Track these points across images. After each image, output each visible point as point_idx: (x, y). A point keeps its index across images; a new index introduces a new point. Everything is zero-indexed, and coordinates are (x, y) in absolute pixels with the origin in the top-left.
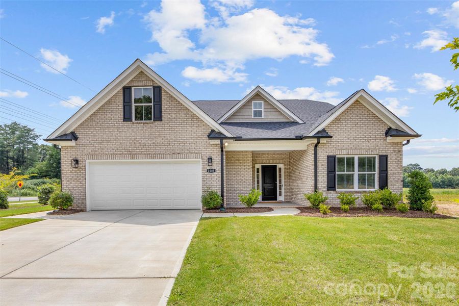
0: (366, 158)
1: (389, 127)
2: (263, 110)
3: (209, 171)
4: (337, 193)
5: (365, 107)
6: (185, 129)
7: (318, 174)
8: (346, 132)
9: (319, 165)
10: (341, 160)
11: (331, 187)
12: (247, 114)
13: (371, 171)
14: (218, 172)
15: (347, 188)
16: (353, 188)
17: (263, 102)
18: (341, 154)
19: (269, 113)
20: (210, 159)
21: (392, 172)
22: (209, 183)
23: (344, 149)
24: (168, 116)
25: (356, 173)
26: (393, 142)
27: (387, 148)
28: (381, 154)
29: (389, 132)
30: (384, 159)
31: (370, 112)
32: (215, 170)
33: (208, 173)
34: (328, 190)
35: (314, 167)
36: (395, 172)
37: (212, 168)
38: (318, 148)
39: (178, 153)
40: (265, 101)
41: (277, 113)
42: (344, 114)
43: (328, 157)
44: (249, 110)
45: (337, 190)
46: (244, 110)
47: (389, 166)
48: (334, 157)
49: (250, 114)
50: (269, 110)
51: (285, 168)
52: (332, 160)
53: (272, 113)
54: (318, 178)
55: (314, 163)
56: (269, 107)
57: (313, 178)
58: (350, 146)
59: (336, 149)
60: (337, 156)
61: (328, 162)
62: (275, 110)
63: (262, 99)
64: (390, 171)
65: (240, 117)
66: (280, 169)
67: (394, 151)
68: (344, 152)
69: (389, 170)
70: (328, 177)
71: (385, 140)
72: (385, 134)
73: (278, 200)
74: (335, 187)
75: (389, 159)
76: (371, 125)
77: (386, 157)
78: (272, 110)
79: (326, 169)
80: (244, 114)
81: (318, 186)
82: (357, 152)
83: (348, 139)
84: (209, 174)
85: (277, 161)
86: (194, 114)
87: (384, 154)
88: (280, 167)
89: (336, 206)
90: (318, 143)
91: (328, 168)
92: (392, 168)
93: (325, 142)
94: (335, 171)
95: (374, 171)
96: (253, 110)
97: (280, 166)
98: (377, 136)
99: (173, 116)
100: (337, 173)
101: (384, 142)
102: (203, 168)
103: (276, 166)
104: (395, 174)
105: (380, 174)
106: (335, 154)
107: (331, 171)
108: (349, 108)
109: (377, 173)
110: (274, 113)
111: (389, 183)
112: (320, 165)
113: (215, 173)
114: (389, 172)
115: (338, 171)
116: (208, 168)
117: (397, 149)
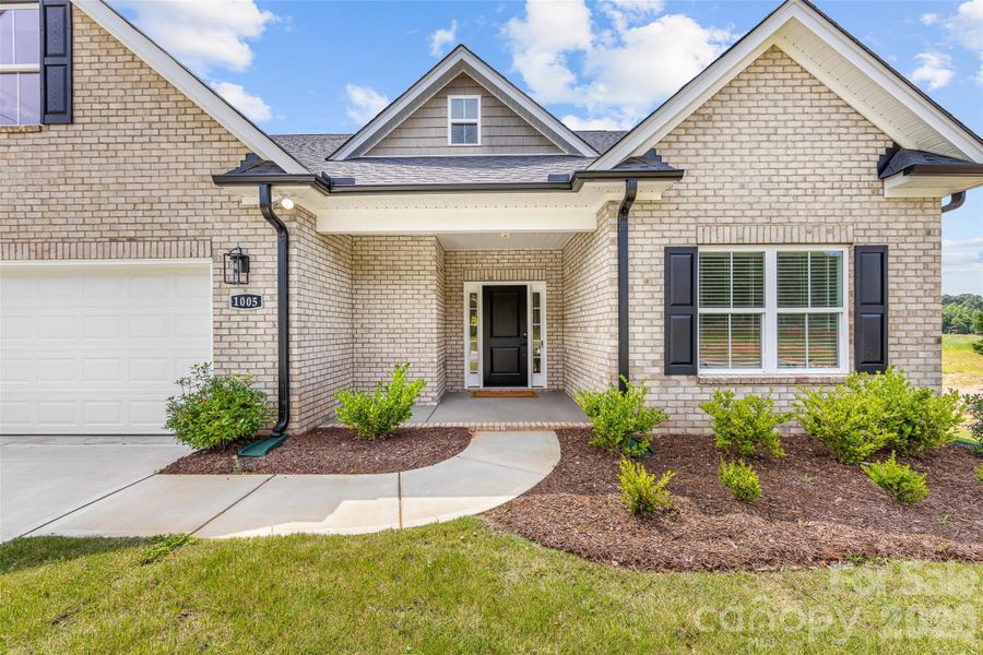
0: (804, 256)
1: (890, 145)
2: (479, 121)
3: (237, 302)
4: (703, 383)
5: (803, 71)
6: (154, 153)
7: (631, 315)
8: (732, 162)
9: (635, 280)
10: (717, 261)
11: (680, 361)
12: (432, 132)
13: (823, 305)
14: (271, 306)
15: (737, 363)
16: (760, 366)
17: (479, 97)
18: (715, 240)
19: (497, 131)
20: (243, 261)
21: (902, 307)
22: (239, 345)
23: (727, 224)
24: (96, 106)
25: (771, 311)
26: (906, 200)
27: (884, 219)
28: (863, 241)
29: (892, 162)
30: (873, 262)
31: (820, 89)
32: (259, 298)
33: (233, 311)
34: (668, 372)
35: (616, 289)
36: (914, 307)
37: (249, 292)
38: (630, 221)
39: (131, 240)
40: (487, 96)
41: (522, 131)
42: (727, 97)
43: (670, 252)
44: (438, 122)
45: (702, 372)
46: (425, 123)
47: (891, 286)
48: (691, 252)
49: (440, 132)
50: (498, 121)
51: (550, 293)
52: (682, 264)
53: (504, 132)
54: (631, 329)
55: (615, 275)
56: (498, 112)
57: (615, 330)
58: (749, 213)
59: (698, 224)
60: (701, 249)
61: (667, 271)
62: (513, 122)
63: (477, 88)
64: (894, 306)
65: (413, 143)
66: (537, 296)
67: (912, 232)
68: (727, 234)
69: (891, 300)
70: (667, 326)
71: (875, 192)
72: (875, 171)
73: (530, 387)
74: (692, 361)
75: (890, 260)
76: (826, 137)
77: (882, 252)
78: (506, 122)
79: (662, 295)
80: (424, 133)
81: (631, 357)
82: (776, 234)
83: (742, 187)
84: (238, 315)
85: (525, 273)
86: (186, 100)
87: (875, 241)
88: (535, 290)
89: (697, 432)
90: (630, 199)
91: (667, 292)
92: (902, 293)
93: (657, 197)
94: (692, 303)
95: (834, 304)
96: (450, 121)
97: (538, 287)
98: (846, 178)
99: (112, 106)
100: (702, 310)
101: (874, 198)
102: (218, 293)
103: (525, 287)
104: (914, 314)
105: (857, 315)
106: (692, 242)
107: (679, 302)
108: (745, 77)
109: (845, 311)
110: (514, 131)
111: (891, 348)
112: (641, 282)
113: (260, 311)
114: (891, 307)
115: (706, 305)
116: (236, 291)
117: (920, 226)
